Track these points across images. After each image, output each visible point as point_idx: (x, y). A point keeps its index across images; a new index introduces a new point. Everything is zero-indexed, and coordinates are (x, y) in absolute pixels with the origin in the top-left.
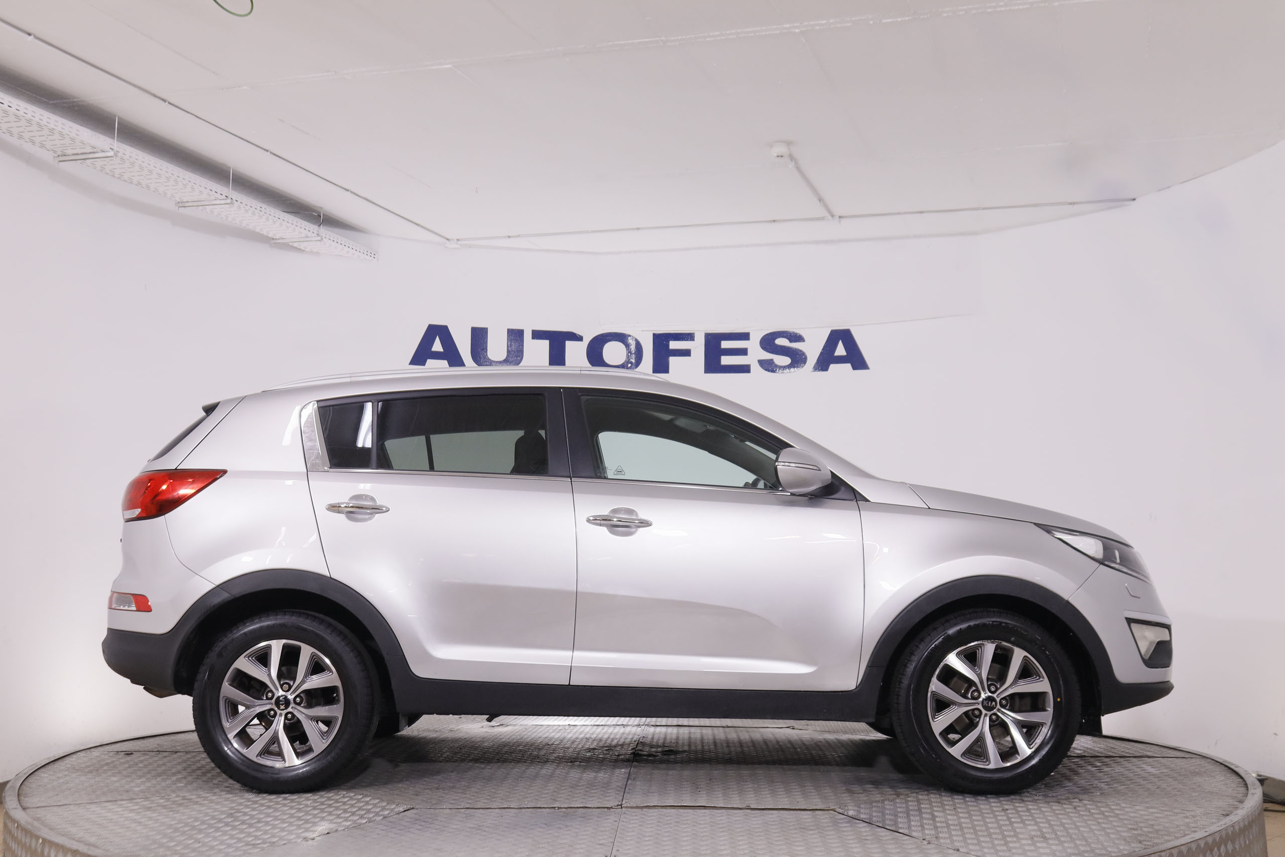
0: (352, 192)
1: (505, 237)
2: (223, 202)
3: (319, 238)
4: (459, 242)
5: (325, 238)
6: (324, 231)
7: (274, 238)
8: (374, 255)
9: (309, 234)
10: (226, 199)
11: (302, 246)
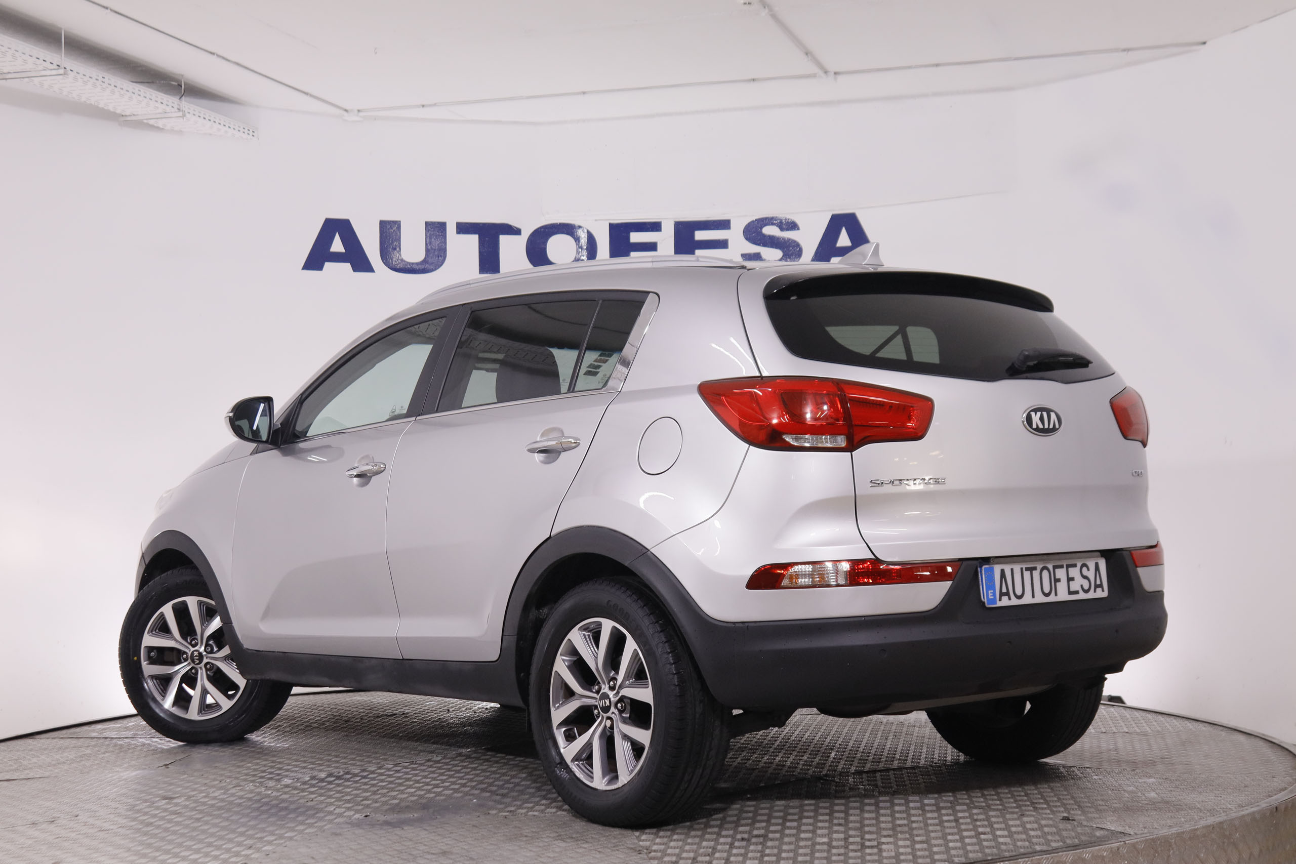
0: (218, 56)
1: (418, 106)
2: (54, 72)
3: (180, 114)
4: (361, 114)
5: (189, 113)
6: (187, 104)
7: (124, 114)
8: (252, 132)
9: (168, 109)
10: (58, 69)
11: (160, 124)
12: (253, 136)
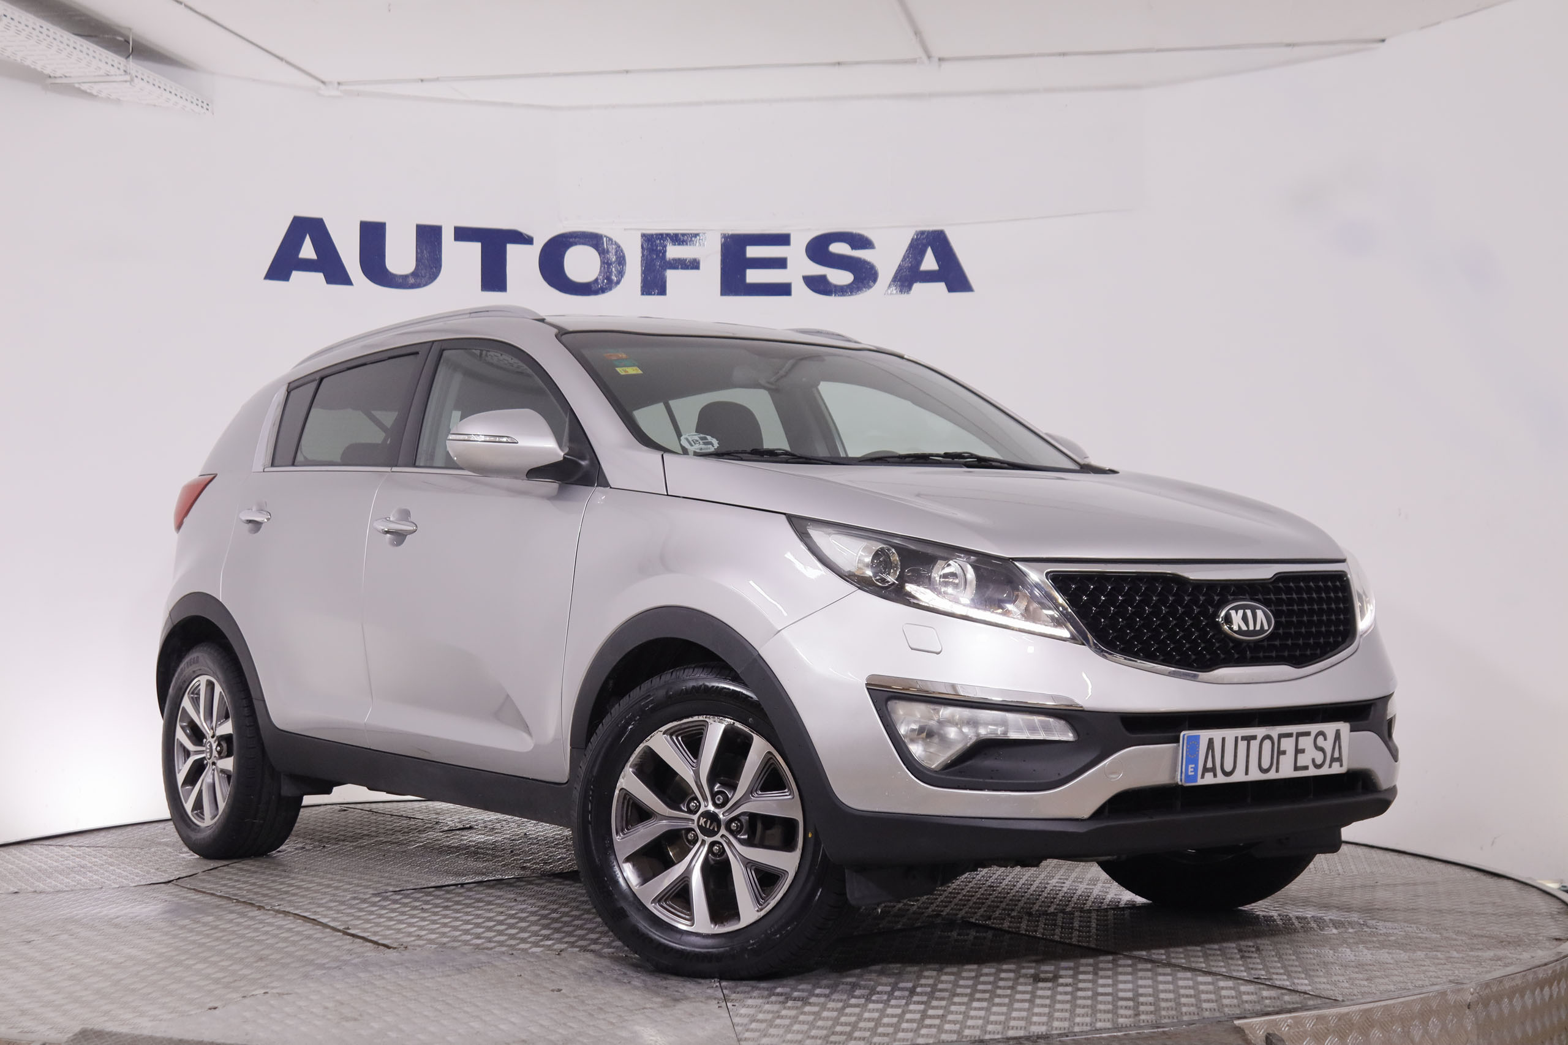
1: (415, 81)
3: (127, 78)
4: (342, 88)
5: (136, 77)
6: (133, 66)
7: (52, 75)
8: (206, 104)
9: (112, 71)
11: (96, 89)
12: (207, 109)
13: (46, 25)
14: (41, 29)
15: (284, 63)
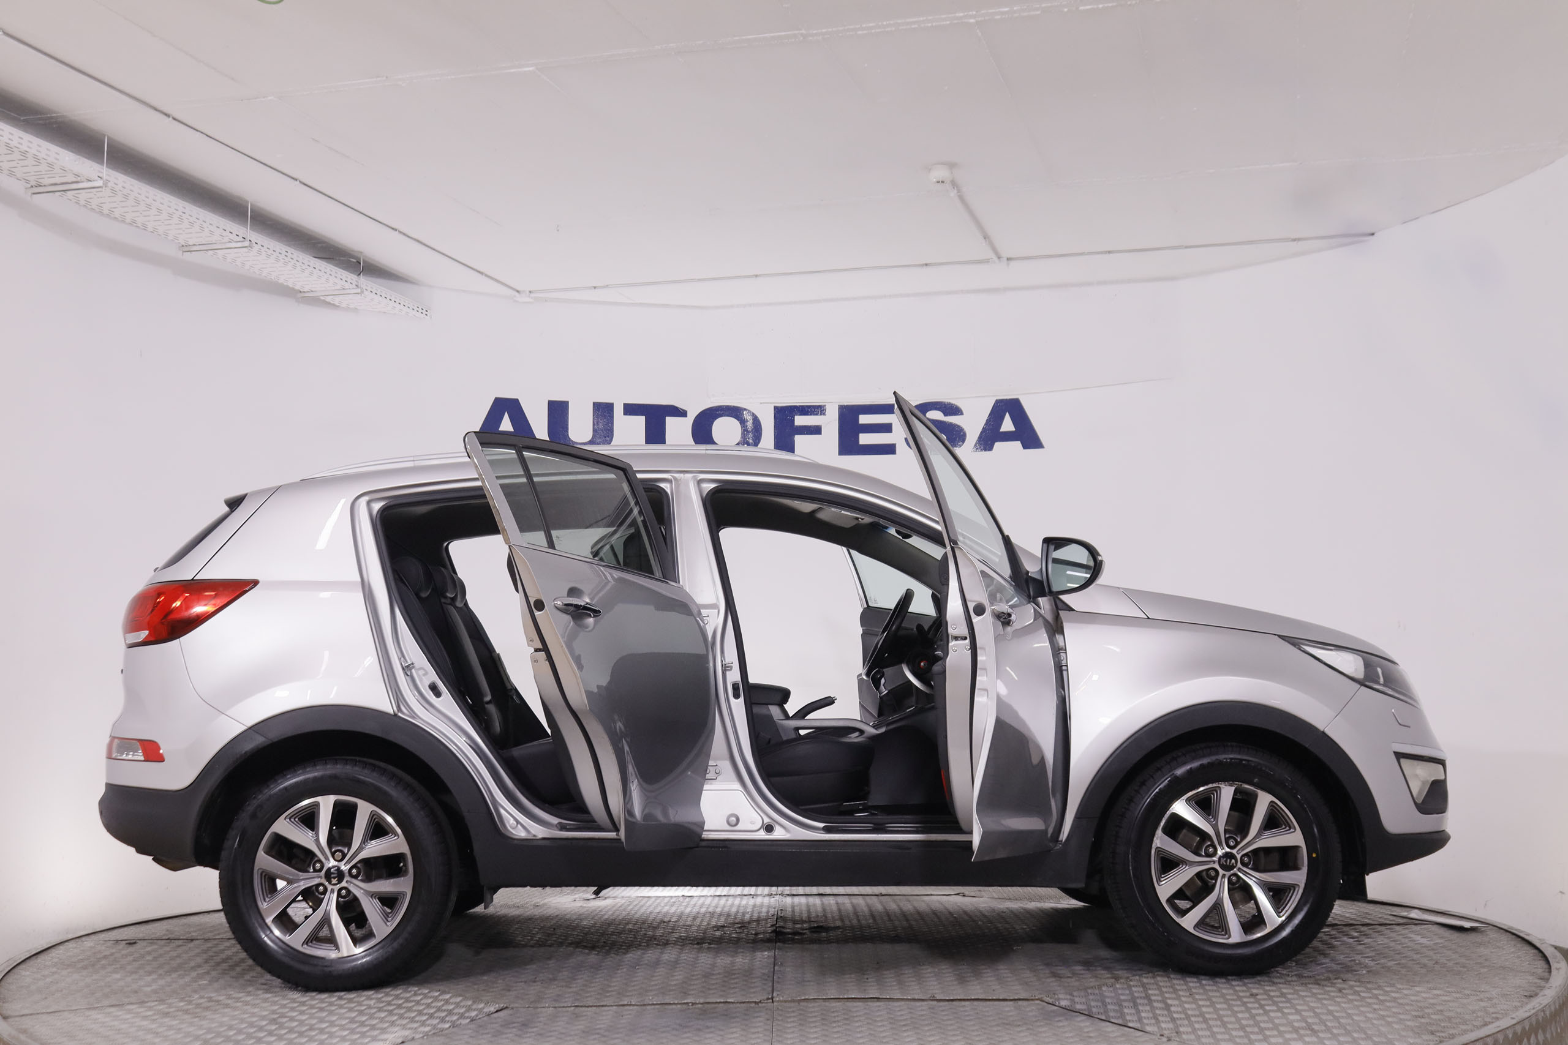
0: (400, 232)
1: (590, 288)
2: (239, 245)
3: (359, 291)
4: (533, 295)
5: (366, 290)
6: (364, 281)
7: (302, 290)
8: (425, 311)
10: (244, 242)
11: (337, 301)
12: (426, 315)
13: (290, 250)
14: (286, 254)
15: (484, 276)
